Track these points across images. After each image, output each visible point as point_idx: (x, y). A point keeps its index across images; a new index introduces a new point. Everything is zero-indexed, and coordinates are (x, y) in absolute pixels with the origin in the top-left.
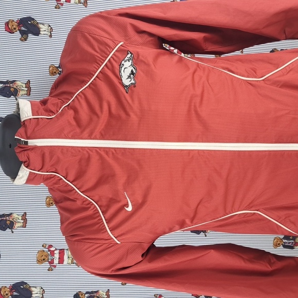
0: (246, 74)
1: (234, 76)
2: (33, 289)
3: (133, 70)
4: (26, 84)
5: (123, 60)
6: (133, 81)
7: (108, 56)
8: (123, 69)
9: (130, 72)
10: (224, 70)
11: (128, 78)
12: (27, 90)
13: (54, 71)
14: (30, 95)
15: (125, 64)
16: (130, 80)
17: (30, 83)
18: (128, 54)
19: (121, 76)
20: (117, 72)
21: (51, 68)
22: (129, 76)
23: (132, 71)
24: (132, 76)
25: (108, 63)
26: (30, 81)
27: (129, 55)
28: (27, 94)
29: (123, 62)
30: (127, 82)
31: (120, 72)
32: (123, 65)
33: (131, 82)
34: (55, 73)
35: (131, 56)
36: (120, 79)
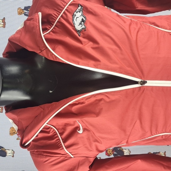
0: (169, 27)
1: (159, 29)
2: (7, 151)
3: (84, 18)
4: (2, 20)
5: (75, 11)
6: (83, 27)
7: (63, 8)
8: (75, 18)
9: (81, 20)
10: (151, 24)
11: (79, 25)
12: (3, 24)
13: (21, 12)
14: (5, 27)
15: (76, 14)
16: (81, 26)
17: (5, 20)
18: (79, 6)
19: (74, 24)
20: (71, 21)
21: (19, 10)
22: (80, 23)
23: (82, 19)
24: (82, 23)
25: (63, 15)
26: (5, 18)
27: (80, 8)
28: (3, 27)
29: (75, 13)
30: (79, 28)
31: (73, 20)
32: (75, 15)
33: (82, 28)
34: (21, 13)
35: (81, 8)
36: (73, 26)
